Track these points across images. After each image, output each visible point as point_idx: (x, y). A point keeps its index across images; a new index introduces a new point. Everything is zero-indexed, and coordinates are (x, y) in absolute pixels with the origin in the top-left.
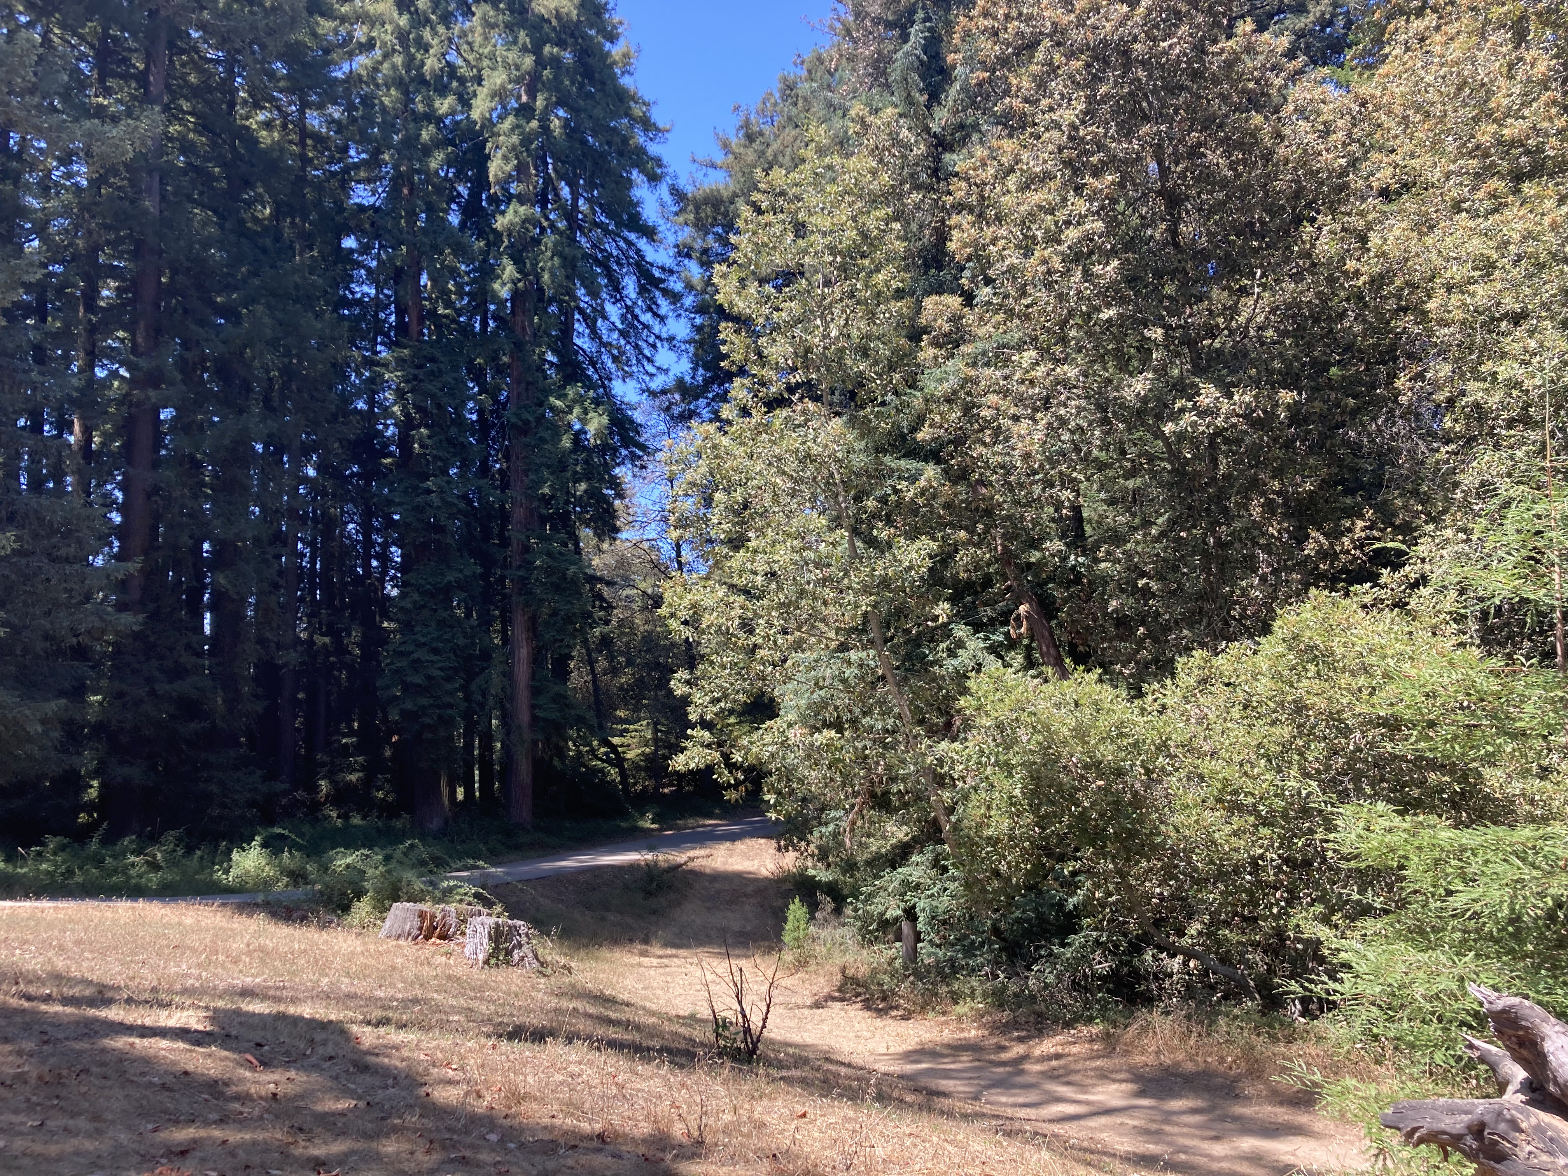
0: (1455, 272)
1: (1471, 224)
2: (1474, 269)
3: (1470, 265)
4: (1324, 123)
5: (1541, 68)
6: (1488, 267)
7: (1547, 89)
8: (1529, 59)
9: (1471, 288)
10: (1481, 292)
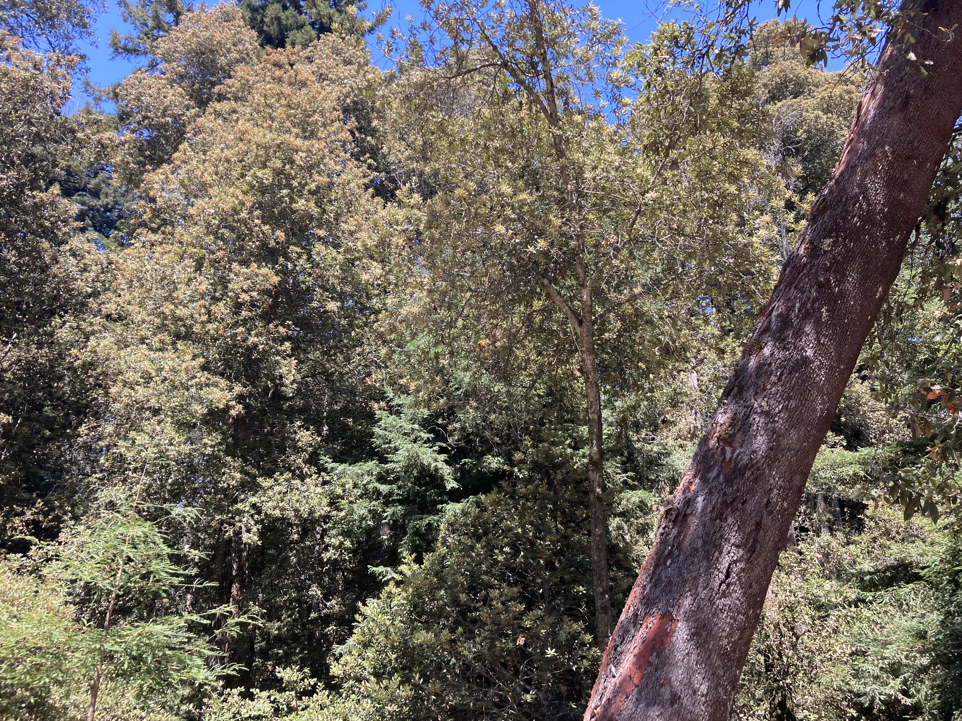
0: (131, 376)
1: (147, 353)
2: (141, 377)
3: (140, 374)
4: (85, 264)
5: (203, 287)
6: (148, 378)
7: (203, 298)
8: (199, 280)
9: (137, 387)
10: (140, 391)
